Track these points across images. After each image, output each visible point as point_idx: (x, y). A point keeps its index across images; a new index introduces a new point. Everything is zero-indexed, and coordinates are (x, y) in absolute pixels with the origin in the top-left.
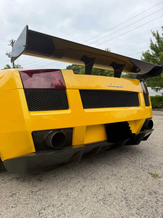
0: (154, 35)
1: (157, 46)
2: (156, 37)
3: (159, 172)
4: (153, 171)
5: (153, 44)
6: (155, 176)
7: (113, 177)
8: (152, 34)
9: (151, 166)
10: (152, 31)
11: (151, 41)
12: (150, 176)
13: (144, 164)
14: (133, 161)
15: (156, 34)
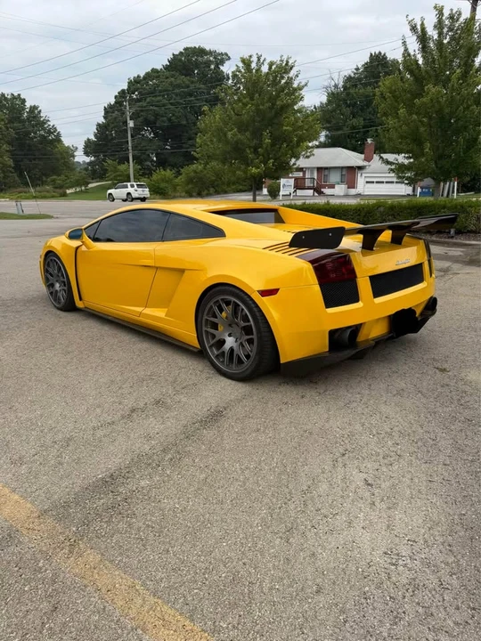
0: (413, 28)
1: (420, 62)
2: (418, 37)
3: (446, 366)
4: (439, 365)
5: (409, 55)
6: (444, 370)
7: (396, 375)
8: (409, 27)
9: (434, 359)
10: (410, 19)
11: (404, 43)
12: (437, 371)
13: (425, 357)
14: (409, 354)
15: (419, 27)
